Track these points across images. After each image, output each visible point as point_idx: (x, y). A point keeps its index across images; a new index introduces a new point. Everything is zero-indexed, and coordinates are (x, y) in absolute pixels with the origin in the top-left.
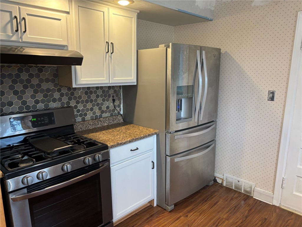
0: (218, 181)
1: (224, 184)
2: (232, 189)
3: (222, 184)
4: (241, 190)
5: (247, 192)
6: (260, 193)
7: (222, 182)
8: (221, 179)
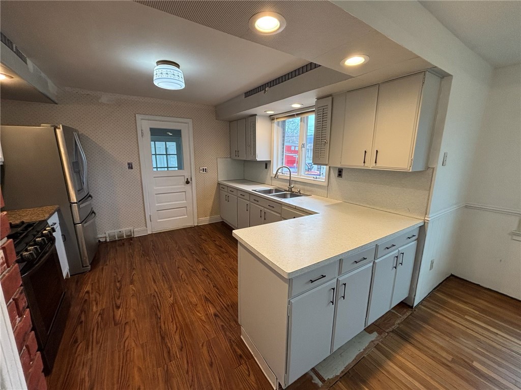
0: (101, 240)
1: (108, 240)
2: (116, 240)
3: (106, 241)
4: (123, 237)
5: (129, 236)
6: (139, 232)
7: (106, 240)
8: (103, 237)
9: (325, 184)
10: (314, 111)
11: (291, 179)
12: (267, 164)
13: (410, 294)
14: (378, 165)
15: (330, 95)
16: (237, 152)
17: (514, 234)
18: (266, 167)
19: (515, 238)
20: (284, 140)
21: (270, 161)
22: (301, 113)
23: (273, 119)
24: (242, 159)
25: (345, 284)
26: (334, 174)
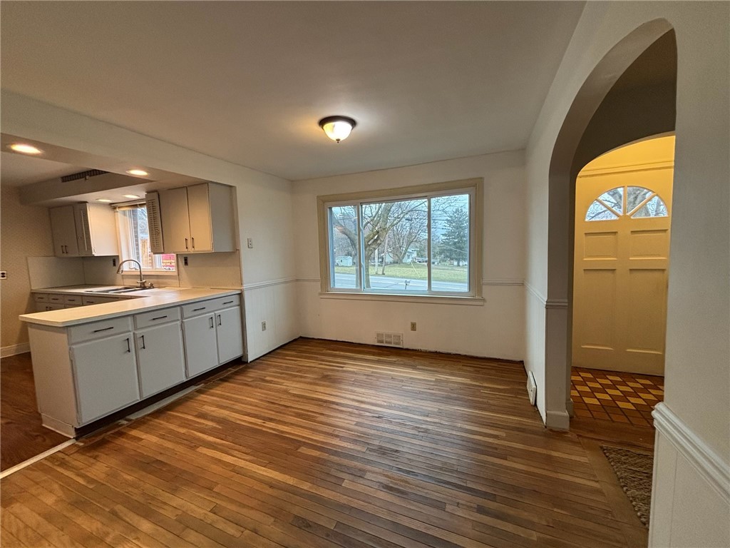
9: (176, 274)
10: (144, 204)
11: (143, 273)
12: (114, 260)
13: (244, 352)
14: (196, 249)
15: (156, 191)
16: (64, 248)
17: (320, 294)
18: (114, 265)
19: (322, 297)
20: (136, 232)
21: (118, 256)
22: (134, 205)
23: (115, 208)
24: (73, 256)
25: (143, 336)
26: (182, 263)
